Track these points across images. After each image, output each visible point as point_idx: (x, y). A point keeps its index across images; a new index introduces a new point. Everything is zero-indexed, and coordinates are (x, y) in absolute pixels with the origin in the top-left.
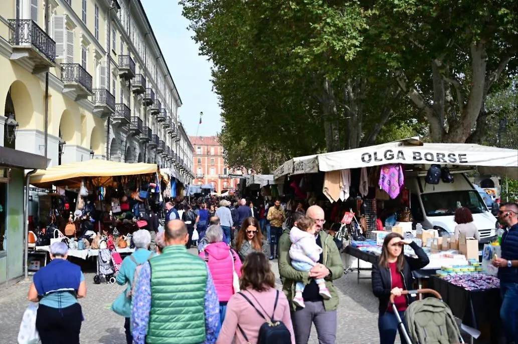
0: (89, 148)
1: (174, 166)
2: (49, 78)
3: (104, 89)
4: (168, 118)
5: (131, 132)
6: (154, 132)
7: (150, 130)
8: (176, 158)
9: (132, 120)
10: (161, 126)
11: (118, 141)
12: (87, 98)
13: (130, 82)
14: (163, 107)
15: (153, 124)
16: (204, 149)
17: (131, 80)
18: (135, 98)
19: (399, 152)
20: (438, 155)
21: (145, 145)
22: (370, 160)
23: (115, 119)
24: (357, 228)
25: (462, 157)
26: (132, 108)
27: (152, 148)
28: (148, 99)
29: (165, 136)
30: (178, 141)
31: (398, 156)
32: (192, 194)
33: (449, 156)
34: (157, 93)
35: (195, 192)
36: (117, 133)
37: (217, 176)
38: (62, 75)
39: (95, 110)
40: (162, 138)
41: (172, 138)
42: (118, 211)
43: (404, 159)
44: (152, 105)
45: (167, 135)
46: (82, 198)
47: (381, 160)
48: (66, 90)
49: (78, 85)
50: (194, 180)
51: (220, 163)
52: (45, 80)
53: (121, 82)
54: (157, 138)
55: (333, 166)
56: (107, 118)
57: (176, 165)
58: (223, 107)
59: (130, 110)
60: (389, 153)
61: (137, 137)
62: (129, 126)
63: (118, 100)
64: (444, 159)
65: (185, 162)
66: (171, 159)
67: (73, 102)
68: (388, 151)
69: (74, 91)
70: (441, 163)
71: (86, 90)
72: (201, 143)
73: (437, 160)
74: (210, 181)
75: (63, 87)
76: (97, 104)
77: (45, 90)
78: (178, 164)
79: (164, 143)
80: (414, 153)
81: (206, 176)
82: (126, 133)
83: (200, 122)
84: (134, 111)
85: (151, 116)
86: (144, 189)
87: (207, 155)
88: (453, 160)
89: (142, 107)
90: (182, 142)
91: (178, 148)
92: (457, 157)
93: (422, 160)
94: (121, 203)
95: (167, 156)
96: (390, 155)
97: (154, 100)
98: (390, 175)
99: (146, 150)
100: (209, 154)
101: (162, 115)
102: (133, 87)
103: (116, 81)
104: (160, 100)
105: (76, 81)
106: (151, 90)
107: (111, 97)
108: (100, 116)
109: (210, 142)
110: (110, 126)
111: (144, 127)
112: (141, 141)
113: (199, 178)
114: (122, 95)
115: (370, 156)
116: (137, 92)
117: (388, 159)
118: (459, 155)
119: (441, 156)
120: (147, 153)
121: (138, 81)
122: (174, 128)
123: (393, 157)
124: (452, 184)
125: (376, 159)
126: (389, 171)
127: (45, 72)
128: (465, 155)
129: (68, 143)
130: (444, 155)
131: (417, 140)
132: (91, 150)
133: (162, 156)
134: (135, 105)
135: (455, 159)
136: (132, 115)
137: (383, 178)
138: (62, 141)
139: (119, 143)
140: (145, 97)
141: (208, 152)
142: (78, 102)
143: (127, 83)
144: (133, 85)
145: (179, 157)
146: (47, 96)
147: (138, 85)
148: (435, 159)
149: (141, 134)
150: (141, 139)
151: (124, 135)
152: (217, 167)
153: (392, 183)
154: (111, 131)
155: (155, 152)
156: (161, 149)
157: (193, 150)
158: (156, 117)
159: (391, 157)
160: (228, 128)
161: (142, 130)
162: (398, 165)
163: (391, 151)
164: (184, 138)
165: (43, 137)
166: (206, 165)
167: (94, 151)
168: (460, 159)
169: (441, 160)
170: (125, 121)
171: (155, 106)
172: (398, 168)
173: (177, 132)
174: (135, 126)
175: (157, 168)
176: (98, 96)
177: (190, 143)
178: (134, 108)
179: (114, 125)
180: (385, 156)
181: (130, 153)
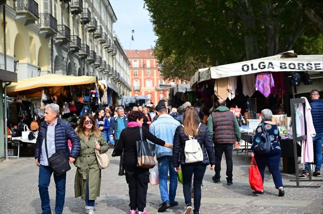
0: (37, 65)
1: (111, 79)
2: (6, 8)
3: (47, 14)
4: (104, 34)
5: (71, 49)
6: (92, 48)
7: (88, 47)
8: (113, 72)
9: (72, 38)
10: (98, 42)
11: (61, 58)
12: (34, 23)
13: (68, 4)
14: (99, 24)
15: (91, 41)
16: (140, 62)
17: (69, 2)
18: (74, 18)
19: (270, 63)
20: (299, 64)
21: (83, 60)
22: (248, 69)
23: (57, 39)
24: (241, 119)
25: (317, 65)
26: (71, 28)
27: (90, 63)
28: (85, 18)
29: (101, 51)
30: (114, 55)
31: (269, 66)
32: (127, 103)
33: (307, 65)
34: (93, 11)
35: (130, 102)
36: (59, 51)
37: (154, 88)
38: (14, 5)
39: (41, 32)
40: (99, 54)
41: (109, 52)
42: (68, 112)
43: (273, 68)
44: (89, 23)
45: (104, 50)
46: (43, 103)
47: (256, 69)
48: (18, 17)
49: (28, 13)
50: (131, 93)
51: (156, 75)
52: (2, 10)
53: (61, 5)
54: (94, 53)
55: (221, 75)
56: (51, 38)
57: (113, 78)
58: (154, 23)
59: (70, 30)
60: (262, 64)
61: (76, 54)
62: (69, 44)
63: (59, 22)
64: (304, 67)
65: (122, 75)
66: (108, 72)
67: (24, 26)
68: (261, 63)
69: (24, 18)
70: (301, 70)
71: (33, 15)
72: (137, 56)
73: (298, 68)
74: (147, 93)
75: (15, 15)
76: (42, 27)
77: (3, 19)
78: (115, 77)
79: (101, 58)
80: (281, 64)
81: (143, 88)
82: (66, 50)
83: (133, 39)
84: (73, 30)
85: (88, 33)
86: (87, 95)
87: (143, 67)
88: (310, 68)
89: (80, 25)
90: (118, 56)
91: (114, 62)
92: (313, 66)
93: (287, 69)
94: (70, 106)
95: (104, 70)
96: (263, 66)
97: (91, 18)
98: (264, 80)
99: (85, 65)
100: (145, 67)
101: (98, 31)
102: (72, 8)
103: (57, 4)
104: (96, 18)
105: (26, 9)
106: (88, 9)
107: (53, 20)
108: (45, 37)
109: (146, 55)
110: (54, 46)
111: (82, 44)
112: (80, 57)
113: (136, 90)
114: (62, 16)
115: (248, 67)
116: (75, 13)
117: (262, 69)
118: (315, 64)
119: (301, 65)
120: (86, 67)
121: (75, 2)
122: (110, 43)
123: (265, 67)
124: (311, 85)
125: (252, 69)
126: (263, 77)
127: (3, 5)
128: (320, 64)
129: (20, 61)
130: (303, 65)
131: (292, 53)
132: (38, 67)
133: (100, 70)
134: (74, 24)
135: (312, 67)
136: (72, 34)
137: (258, 82)
138: (16, 60)
139: (62, 60)
140: (83, 16)
141: (144, 65)
142: (27, 26)
143: (66, 5)
144: (71, 6)
145: (116, 71)
146: (4, 23)
147: (76, 6)
148: (297, 67)
149: (80, 51)
150: (80, 55)
151: (65, 53)
152: (153, 80)
153: (265, 86)
154: (54, 49)
155: (92, 67)
156: (98, 63)
157: (129, 64)
158: (92, 33)
159: (263, 67)
160: (160, 42)
161: (80, 47)
162: (269, 73)
163: (263, 63)
164: (120, 52)
165: (3, 57)
166: (143, 77)
167: (41, 68)
168: (316, 67)
169: (301, 68)
170: (66, 40)
171: (91, 24)
172: (269, 75)
173: (113, 47)
174: (75, 44)
175: (96, 79)
176: (43, 20)
177: (126, 56)
178: (73, 27)
179: (56, 44)
180: (259, 67)
181: (71, 68)
